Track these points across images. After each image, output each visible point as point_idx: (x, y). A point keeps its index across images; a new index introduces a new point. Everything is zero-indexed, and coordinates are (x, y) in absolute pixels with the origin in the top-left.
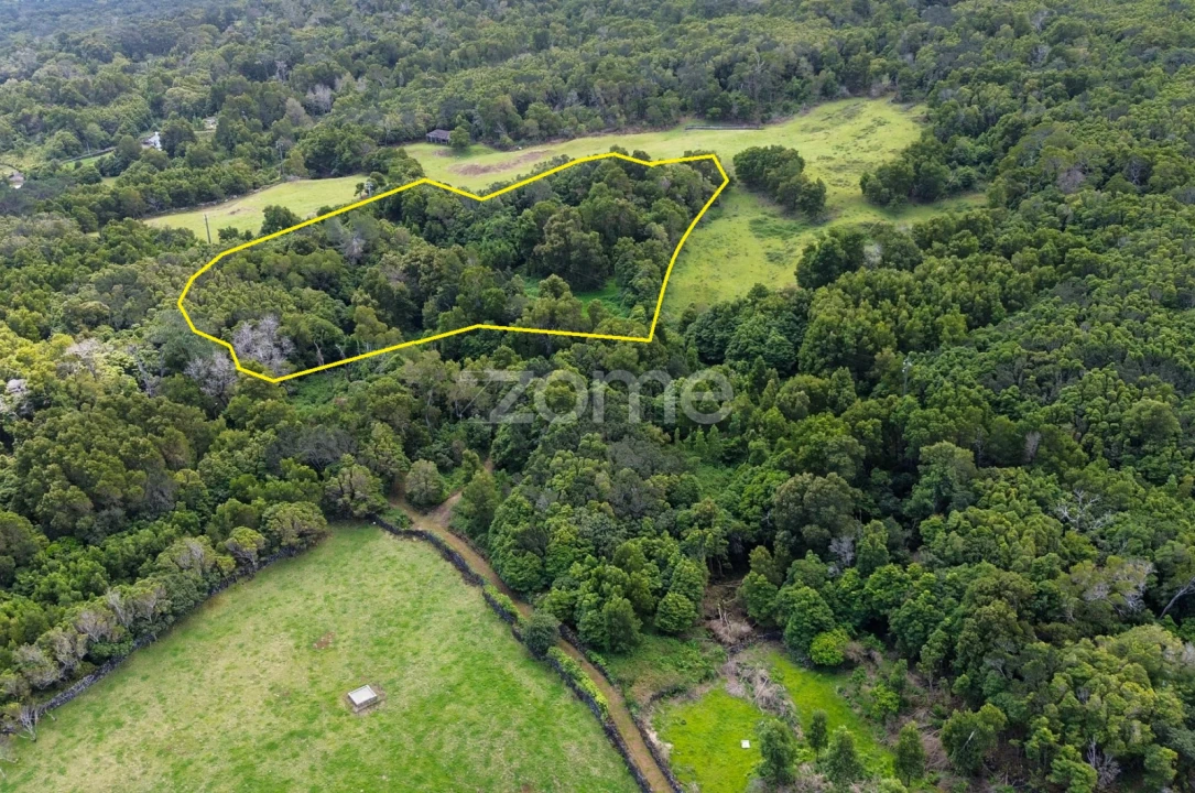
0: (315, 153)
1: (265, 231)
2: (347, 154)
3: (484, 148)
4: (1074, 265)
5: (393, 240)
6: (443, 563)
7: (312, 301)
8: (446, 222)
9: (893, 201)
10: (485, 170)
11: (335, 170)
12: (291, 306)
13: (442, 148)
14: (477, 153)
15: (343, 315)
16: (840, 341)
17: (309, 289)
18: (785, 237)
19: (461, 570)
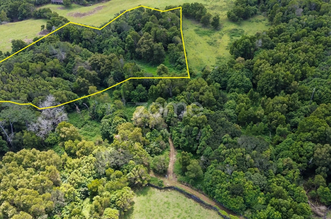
0: (9, 11)
1: (14, 51)
2: (25, 11)
3: (77, 5)
4: (328, 43)
5: (75, 50)
6: (188, 199)
7: (58, 83)
8: (91, 41)
9: (239, 20)
10: (84, 15)
11: (19, 18)
12: (51, 87)
13: (60, 6)
14: (74, 7)
15: (72, 87)
16: (277, 81)
17: (54, 77)
18: (209, 36)
19: (199, 202)
